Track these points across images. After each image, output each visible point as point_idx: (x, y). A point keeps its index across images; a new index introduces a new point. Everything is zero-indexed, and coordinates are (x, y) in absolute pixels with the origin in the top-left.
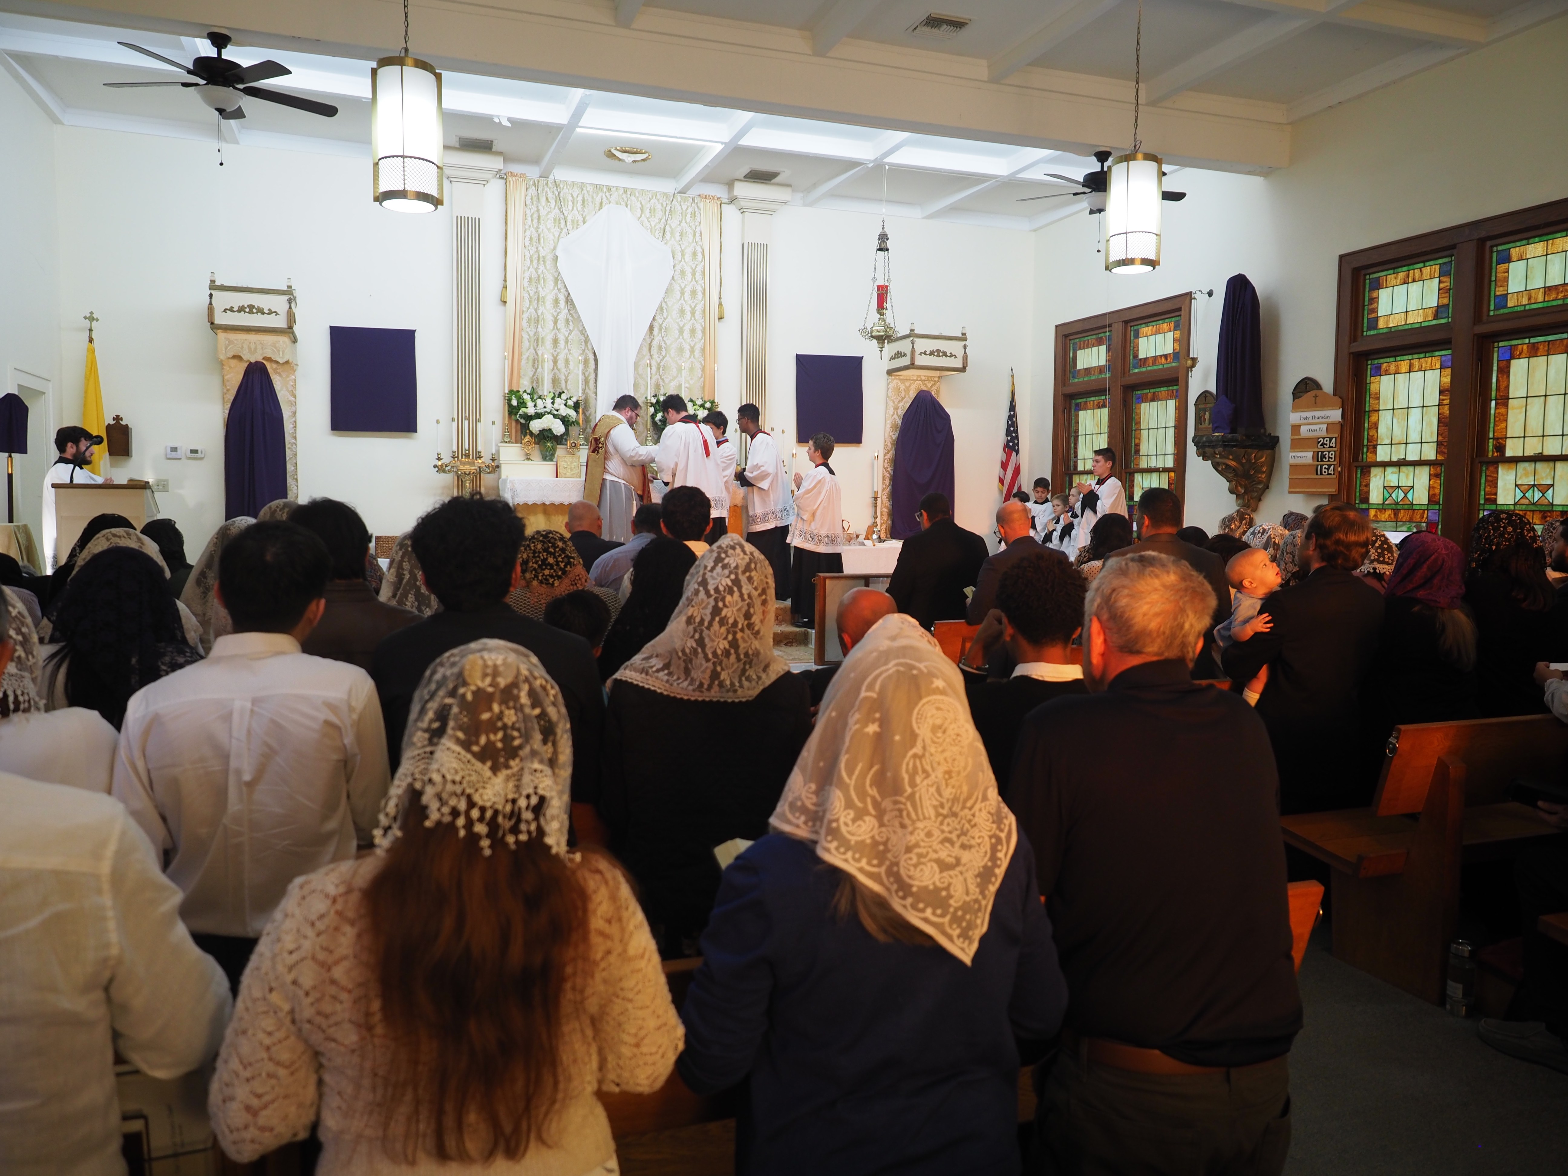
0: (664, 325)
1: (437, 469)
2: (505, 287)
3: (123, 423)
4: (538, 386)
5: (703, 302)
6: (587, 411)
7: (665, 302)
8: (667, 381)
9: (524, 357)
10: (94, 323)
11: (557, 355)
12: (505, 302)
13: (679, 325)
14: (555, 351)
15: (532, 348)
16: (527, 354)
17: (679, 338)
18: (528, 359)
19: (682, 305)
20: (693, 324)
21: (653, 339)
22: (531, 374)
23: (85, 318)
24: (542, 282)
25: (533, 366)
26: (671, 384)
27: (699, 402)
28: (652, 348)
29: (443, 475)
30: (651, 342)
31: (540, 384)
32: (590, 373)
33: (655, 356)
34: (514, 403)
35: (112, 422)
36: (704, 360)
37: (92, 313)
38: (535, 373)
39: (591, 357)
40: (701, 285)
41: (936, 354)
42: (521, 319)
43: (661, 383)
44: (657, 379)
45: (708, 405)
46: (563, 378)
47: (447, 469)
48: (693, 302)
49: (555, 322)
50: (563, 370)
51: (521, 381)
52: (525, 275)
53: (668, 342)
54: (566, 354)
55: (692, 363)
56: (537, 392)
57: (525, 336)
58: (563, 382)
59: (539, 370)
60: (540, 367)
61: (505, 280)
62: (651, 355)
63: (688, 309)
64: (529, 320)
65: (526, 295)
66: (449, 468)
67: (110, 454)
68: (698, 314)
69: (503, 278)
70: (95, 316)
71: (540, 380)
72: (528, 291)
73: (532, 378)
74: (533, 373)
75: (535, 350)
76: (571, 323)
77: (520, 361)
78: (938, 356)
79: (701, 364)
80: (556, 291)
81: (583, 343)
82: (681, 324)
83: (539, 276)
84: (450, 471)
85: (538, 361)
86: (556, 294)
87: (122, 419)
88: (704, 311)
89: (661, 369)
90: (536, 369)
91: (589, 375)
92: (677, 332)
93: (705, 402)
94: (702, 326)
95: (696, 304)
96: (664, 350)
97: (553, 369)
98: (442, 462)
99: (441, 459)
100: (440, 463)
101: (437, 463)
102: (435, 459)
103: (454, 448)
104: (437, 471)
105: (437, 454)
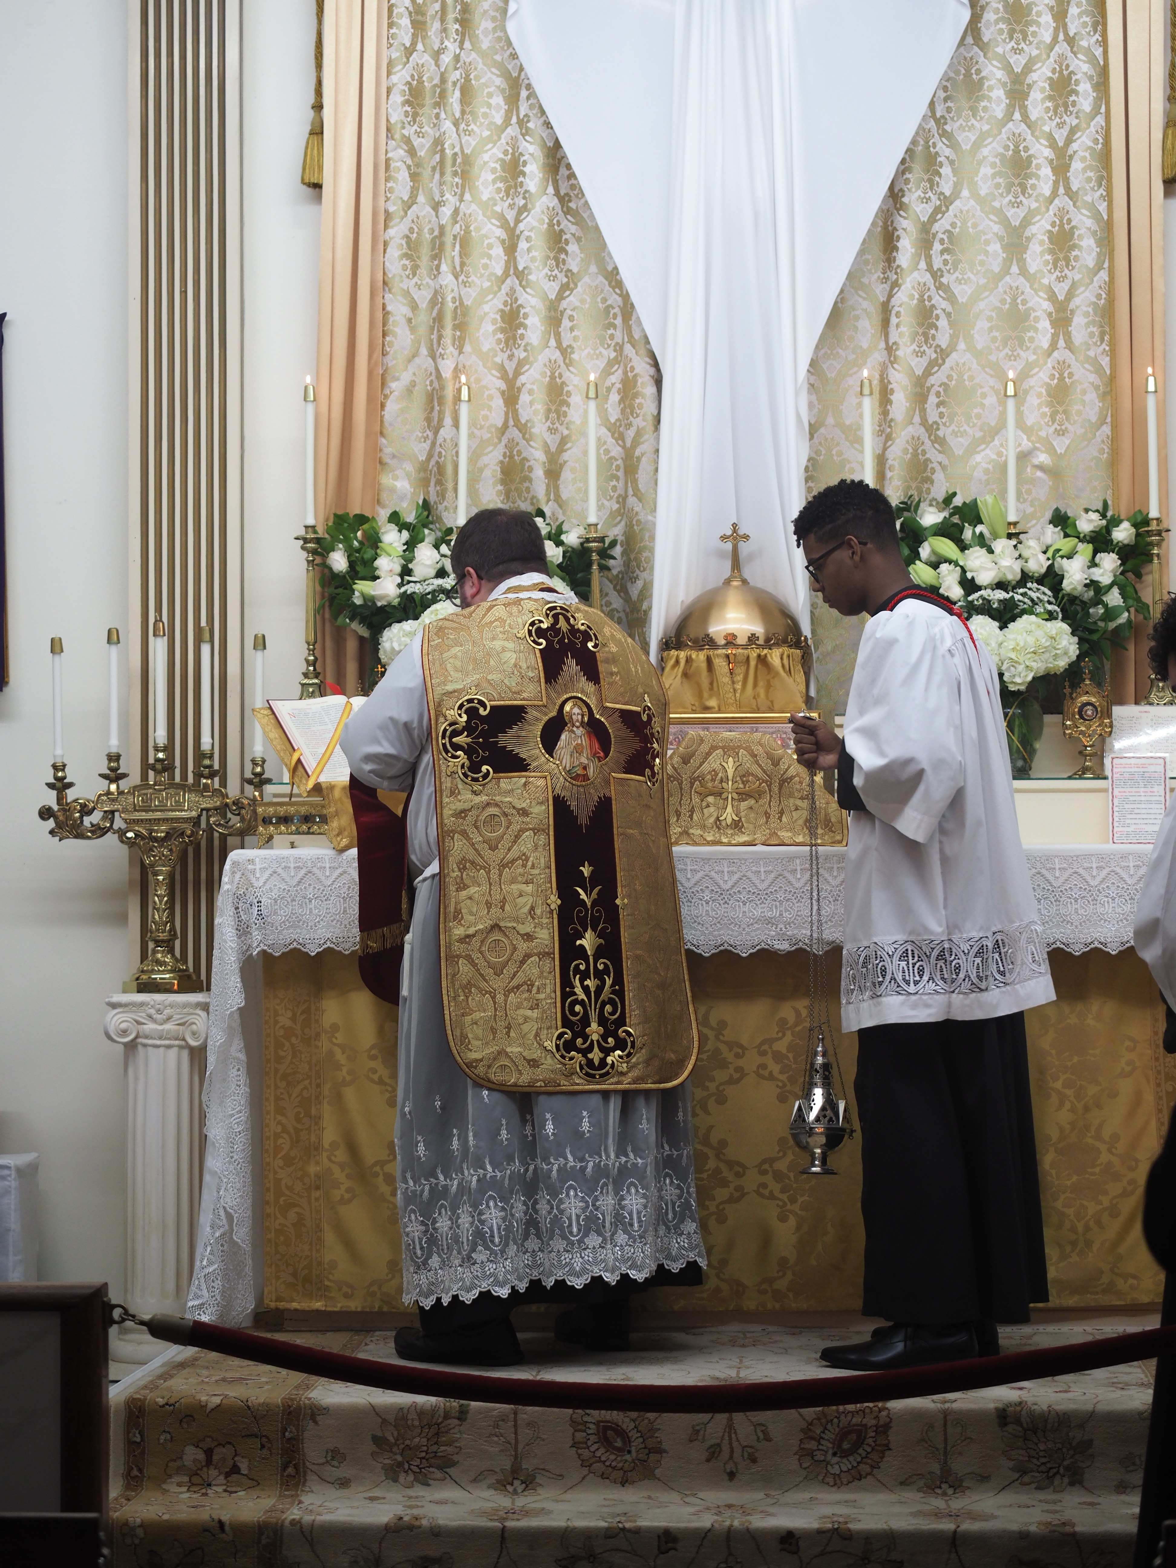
0: (941, 226)
1: (51, 823)
2: (317, 131)
4: (442, 495)
5: (1100, 120)
6: (634, 579)
7: (944, 134)
8: (958, 445)
9: (396, 387)
11: (517, 373)
12: (317, 186)
13: (1005, 222)
14: (511, 357)
15: (424, 351)
16: (406, 377)
17: (1006, 271)
18: (409, 390)
19: (1017, 139)
20: (1062, 212)
21: (896, 284)
22: (420, 450)
24: (454, 98)
25: (429, 420)
26: (978, 458)
27: (1087, 523)
28: (894, 320)
29: (72, 843)
30: (890, 296)
31: (450, 485)
32: (639, 433)
33: (905, 351)
34: (339, 561)
36: (1113, 353)
38: (433, 444)
39: (642, 368)
40: (1088, 52)
42: (380, 246)
43: (933, 455)
44: (916, 442)
45: (1123, 533)
46: (537, 456)
47: (87, 821)
48: (1060, 126)
49: (511, 248)
50: (539, 429)
51: (386, 480)
52: (395, 78)
53: (962, 292)
54: (552, 365)
55: (1062, 366)
56: (439, 519)
57: (398, 309)
58: (539, 473)
59: (446, 432)
60: (448, 421)
61: (318, 107)
62: (890, 349)
63: (1041, 152)
64: (412, 247)
65: (398, 154)
66: (96, 817)
69: (311, 99)
71: (449, 469)
72: (407, 141)
73: (423, 467)
74: (426, 446)
75: (433, 356)
76: (572, 248)
77: (377, 404)
79: (1098, 370)
80: (513, 130)
81: (618, 321)
82: (1015, 216)
83: (443, 80)
84: (99, 831)
85: (440, 404)
86: (514, 143)
88: (1104, 157)
89: (932, 400)
90: (436, 433)
91: (636, 443)
92: (995, 247)
93: (1115, 522)
94: (1097, 215)
95: (1073, 131)
96: (943, 323)
97: (505, 426)
98: (71, 794)
99: (70, 785)
100: (60, 800)
101: (50, 799)
102: (51, 786)
103: (114, 744)
104: (52, 832)
105: (55, 767)
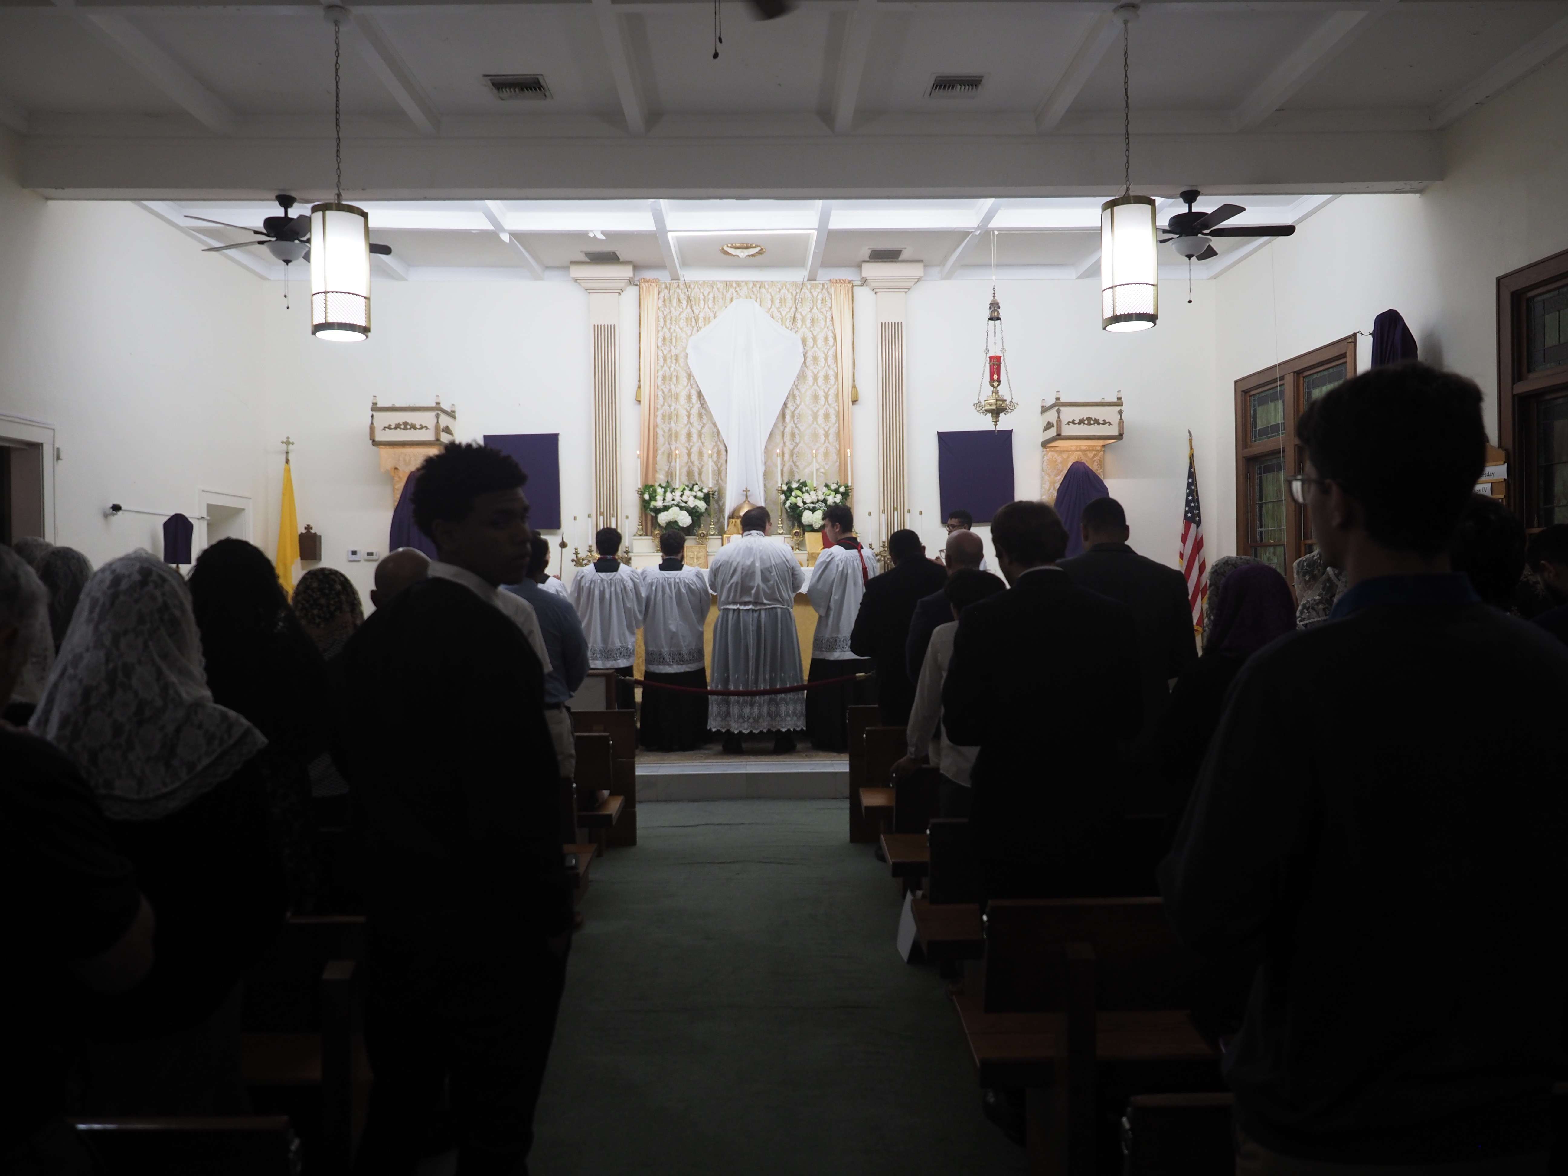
0: (797, 412)
1: (574, 563)
2: (639, 387)
3: (313, 531)
4: (672, 480)
5: (836, 386)
6: (720, 501)
7: (797, 389)
8: (801, 467)
9: (660, 452)
10: (291, 446)
11: (691, 449)
12: (639, 401)
13: (813, 411)
14: (689, 444)
15: (667, 443)
16: (662, 450)
17: (813, 423)
18: (663, 453)
19: (815, 391)
20: (827, 409)
21: (785, 427)
22: (666, 468)
23: (282, 442)
24: (674, 379)
25: (668, 460)
26: (806, 470)
27: (833, 487)
28: (785, 436)
30: (784, 430)
31: (674, 477)
32: (722, 464)
33: (788, 443)
34: (647, 497)
35: (304, 531)
36: (840, 444)
37: (288, 438)
38: (670, 466)
39: (722, 448)
40: (833, 369)
41: (1086, 422)
42: (655, 416)
43: (795, 469)
44: (791, 466)
45: (842, 489)
46: (696, 470)
47: (584, 562)
48: (826, 387)
49: (689, 417)
50: (696, 463)
51: (657, 475)
52: (659, 374)
53: (802, 429)
54: (700, 447)
55: (827, 447)
56: (671, 486)
57: (660, 432)
58: (696, 474)
59: (673, 464)
60: (673, 460)
61: (639, 381)
62: (784, 443)
63: (821, 394)
64: (664, 417)
65: (660, 393)
66: (586, 561)
67: (302, 559)
68: (831, 399)
69: (638, 379)
70: (291, 440)
71: (674, 473)
72: (662, 390)
73: (667, 472)
74: (668, 467)
75: (669, 444)
76: (704, 417)
77: (655, 457)
78: (1089, 424)
79: (836, 448)
80: (689, 387)
81: (716, 436)
82: (815, 410)
83: (671, 374)
85: (671, 456)
86: (689, 390)
87: (311, 528)
88: (837, 395)
89: (795, 456)
90: (670, 464)
91: (721, 466)
92: (810, 417)
93: (840, 486)
94: (835, 410)
95: (829, 389)
96: (797, 436)
97: (688, 462)
98: (579, 556)
99: (579, 553)
100: (577, 557)
101: (574, 557)
102: (574, 554)
103: (590, 543)
104: (575, 565)
105: (575, 549)
